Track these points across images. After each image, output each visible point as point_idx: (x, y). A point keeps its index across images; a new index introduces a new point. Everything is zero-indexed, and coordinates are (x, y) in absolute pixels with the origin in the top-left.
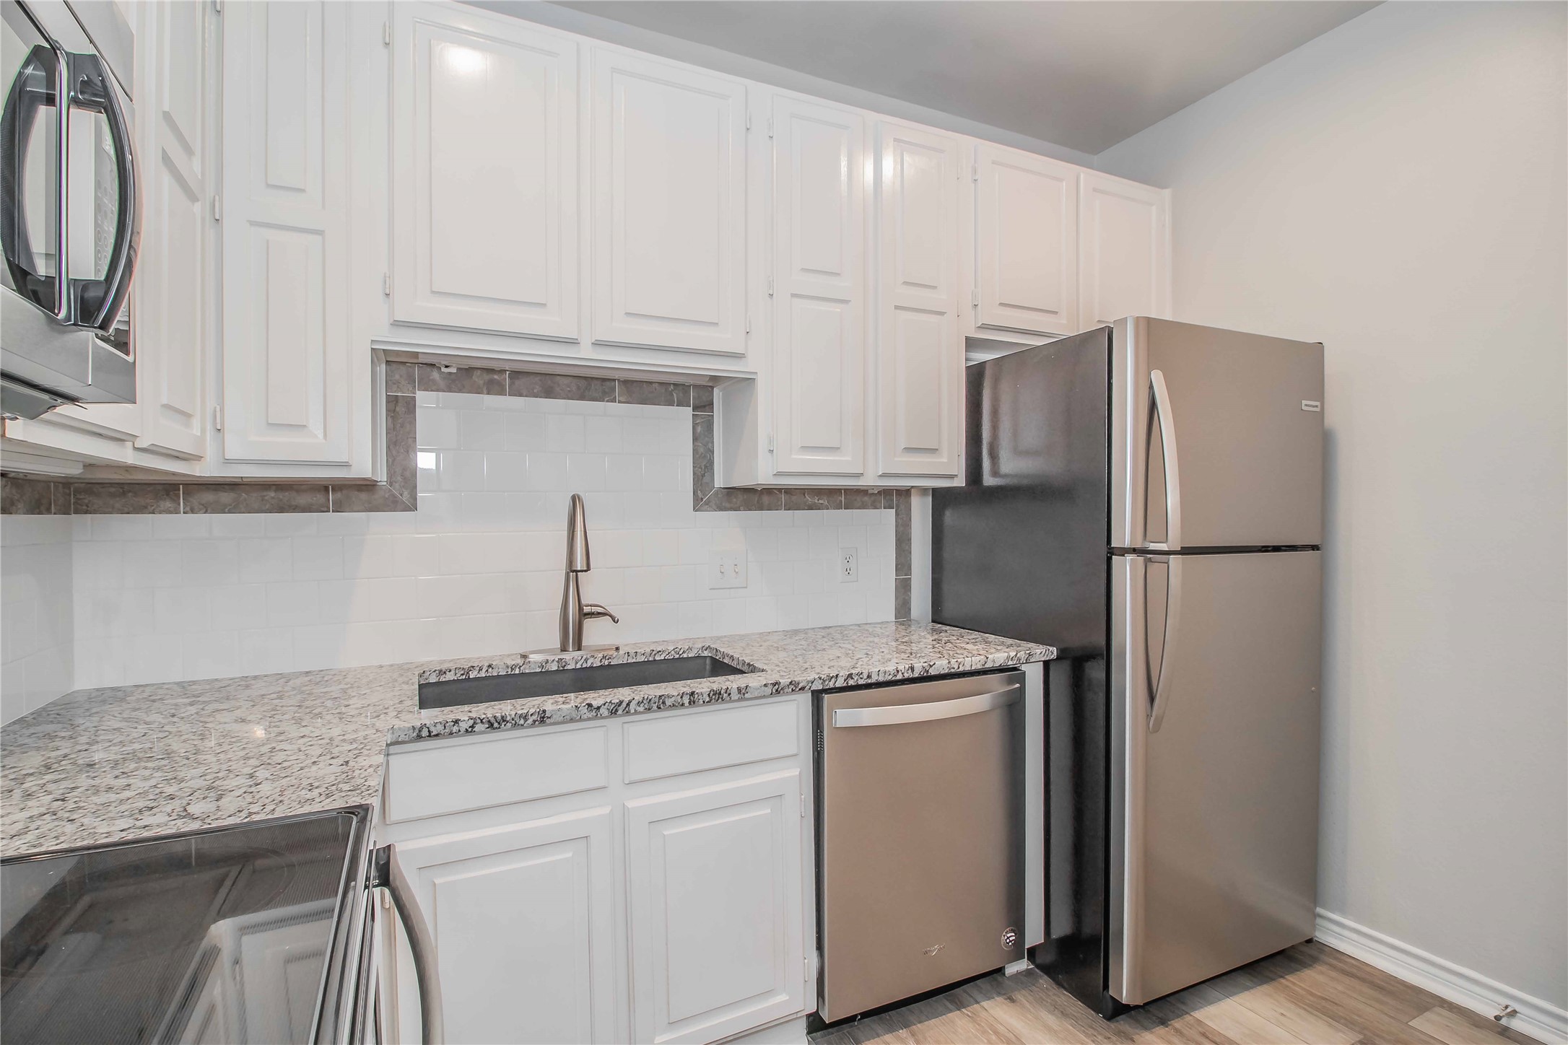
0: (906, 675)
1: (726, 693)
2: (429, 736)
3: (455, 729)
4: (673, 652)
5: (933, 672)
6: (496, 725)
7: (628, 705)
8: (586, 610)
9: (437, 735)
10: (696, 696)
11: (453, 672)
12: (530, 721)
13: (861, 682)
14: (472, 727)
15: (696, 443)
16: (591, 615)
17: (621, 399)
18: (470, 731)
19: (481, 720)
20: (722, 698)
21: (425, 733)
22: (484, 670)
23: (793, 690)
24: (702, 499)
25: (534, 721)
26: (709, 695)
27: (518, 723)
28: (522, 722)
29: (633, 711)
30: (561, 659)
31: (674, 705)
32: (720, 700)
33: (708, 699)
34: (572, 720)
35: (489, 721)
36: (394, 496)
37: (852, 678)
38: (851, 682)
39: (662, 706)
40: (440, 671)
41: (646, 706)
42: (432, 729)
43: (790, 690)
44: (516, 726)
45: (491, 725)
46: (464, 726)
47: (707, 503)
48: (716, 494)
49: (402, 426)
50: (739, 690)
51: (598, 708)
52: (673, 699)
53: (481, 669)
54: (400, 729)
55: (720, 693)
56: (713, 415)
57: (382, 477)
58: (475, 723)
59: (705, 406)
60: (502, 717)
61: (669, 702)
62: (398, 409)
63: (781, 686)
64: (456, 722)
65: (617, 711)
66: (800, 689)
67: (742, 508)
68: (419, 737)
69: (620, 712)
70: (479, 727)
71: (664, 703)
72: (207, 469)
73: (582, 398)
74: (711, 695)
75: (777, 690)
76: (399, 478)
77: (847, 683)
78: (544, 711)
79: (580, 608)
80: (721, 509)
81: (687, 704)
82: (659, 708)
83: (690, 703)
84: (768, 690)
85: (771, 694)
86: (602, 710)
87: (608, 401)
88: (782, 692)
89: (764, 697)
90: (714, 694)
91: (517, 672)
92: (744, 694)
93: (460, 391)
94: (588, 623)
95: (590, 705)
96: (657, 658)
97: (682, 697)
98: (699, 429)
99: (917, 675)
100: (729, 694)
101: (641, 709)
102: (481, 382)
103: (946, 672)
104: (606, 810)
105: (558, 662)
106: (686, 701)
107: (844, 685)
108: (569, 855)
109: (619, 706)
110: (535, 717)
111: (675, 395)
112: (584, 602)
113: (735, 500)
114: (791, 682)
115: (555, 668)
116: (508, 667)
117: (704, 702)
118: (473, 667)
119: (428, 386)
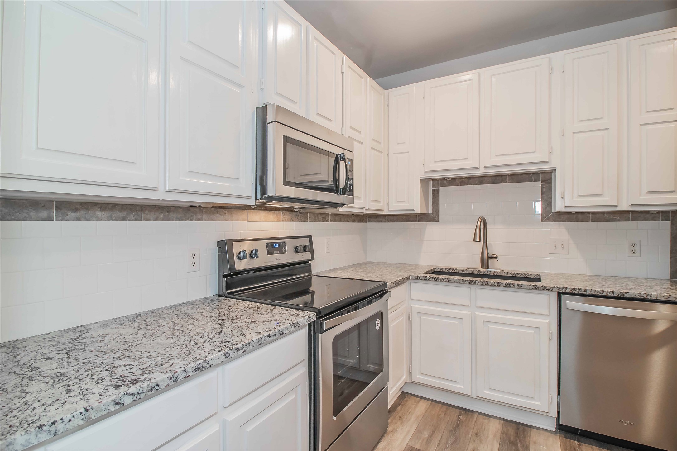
0: (609, 294)
1: (512, 285)
2: (419, 279)
3: (426, 279)
4: (523, 275)
5: (627, 295)
6: (436, 280)
7: (475, 282)
8: (490, 256)
9: (421, 279)
10: (500, 284)
11: (445, 269)
12: (445, 280)
13: (580, 292)
14: (430, 279)
15: (543, 195)
16: (492, 257)
17: (509, 182)
18: (429, 280)
19: (432, 278)
20: (511, 286)
21: (418, 278)
22: (454, 270)
23: (543, 289)
24: (546, 217)
25: (446, 281)
26: (505, 284)
27: (442, 280)
28: (443, 280)
29: (477, 284)
30: (479, 271)
31: (491, 285)
32: (510, 287)
33: (505, 286)
34: (457, 283)
35: (434, 278)
36: (434, 218)
37: (575, 290)
38: (574, 292)
39: (487, 284)
40: (441, 268)
41: (481, 283)
42: (420, 277)
43: (542, 289)
44: (441, 281)
45: (435, 280)
46: (428, 278)
47: (548, 219)
48: (553, 215)
49: (436, 198)
50: (518, 285)
51: (465, 281)
52: (491, 283)
53: (453, 270)
54: (413, 276)
55: (510, 285)
56: (552, 184)
57: (430, 212)
58: (430, 278)
59: (547, 180)
60: (438, 278)
61: (490, 284)
62: (435, 193)
63: (538, 287)
64: (426, 277)
65: (471, 283)
66: (547, 290)
67: (567, 221)
68: (417, 279)
69: (472, 283)
70: (431, 279)
71: (488, 283)
72: (385, 212)
73: (493, 183)
74: (506, 284)
75: (535, 288)
76: (435, 213)
77: (572, 292)
78: (449, 279)
79: (488, 255)
80: (555, 221)
81: (496, 286)
82: (486, 285)
83: (498, 285)
84: (532, 287)
85: (533, 289)
86: (466, 282)
87: (503, 183)
88: (538, 289)
89: (529, 289)
90: (507, 284)
91: (464, 272)
92: (520, 287)
93: (452, 186)
94: (491, 260)
95: (463, 280)
96: (517, 276)
97: (494, 283)
98: (544, 190)
99: (616, 296)
100: (514, 286)
101: (480, 284)
102: (459, 182)
103: (638, 297)
104: (469, 313)
105: (478, 271)
106: (496, 285)
107: (570, 292)
108: (457, 322)
109: (472, 281)
110: (446, 280)
111: (533, 177)
112: (489, 252)
113: (563, 217)
114: (542, 286)
115: (477, 273)
116: (461, 270)
117: (503, 286)
118: (451, 269)
119: (443, 185)
